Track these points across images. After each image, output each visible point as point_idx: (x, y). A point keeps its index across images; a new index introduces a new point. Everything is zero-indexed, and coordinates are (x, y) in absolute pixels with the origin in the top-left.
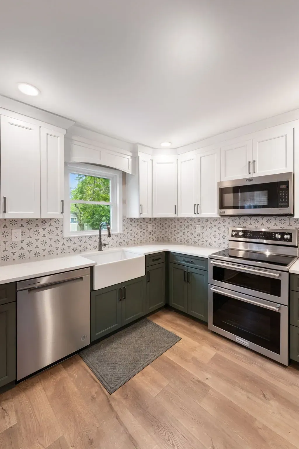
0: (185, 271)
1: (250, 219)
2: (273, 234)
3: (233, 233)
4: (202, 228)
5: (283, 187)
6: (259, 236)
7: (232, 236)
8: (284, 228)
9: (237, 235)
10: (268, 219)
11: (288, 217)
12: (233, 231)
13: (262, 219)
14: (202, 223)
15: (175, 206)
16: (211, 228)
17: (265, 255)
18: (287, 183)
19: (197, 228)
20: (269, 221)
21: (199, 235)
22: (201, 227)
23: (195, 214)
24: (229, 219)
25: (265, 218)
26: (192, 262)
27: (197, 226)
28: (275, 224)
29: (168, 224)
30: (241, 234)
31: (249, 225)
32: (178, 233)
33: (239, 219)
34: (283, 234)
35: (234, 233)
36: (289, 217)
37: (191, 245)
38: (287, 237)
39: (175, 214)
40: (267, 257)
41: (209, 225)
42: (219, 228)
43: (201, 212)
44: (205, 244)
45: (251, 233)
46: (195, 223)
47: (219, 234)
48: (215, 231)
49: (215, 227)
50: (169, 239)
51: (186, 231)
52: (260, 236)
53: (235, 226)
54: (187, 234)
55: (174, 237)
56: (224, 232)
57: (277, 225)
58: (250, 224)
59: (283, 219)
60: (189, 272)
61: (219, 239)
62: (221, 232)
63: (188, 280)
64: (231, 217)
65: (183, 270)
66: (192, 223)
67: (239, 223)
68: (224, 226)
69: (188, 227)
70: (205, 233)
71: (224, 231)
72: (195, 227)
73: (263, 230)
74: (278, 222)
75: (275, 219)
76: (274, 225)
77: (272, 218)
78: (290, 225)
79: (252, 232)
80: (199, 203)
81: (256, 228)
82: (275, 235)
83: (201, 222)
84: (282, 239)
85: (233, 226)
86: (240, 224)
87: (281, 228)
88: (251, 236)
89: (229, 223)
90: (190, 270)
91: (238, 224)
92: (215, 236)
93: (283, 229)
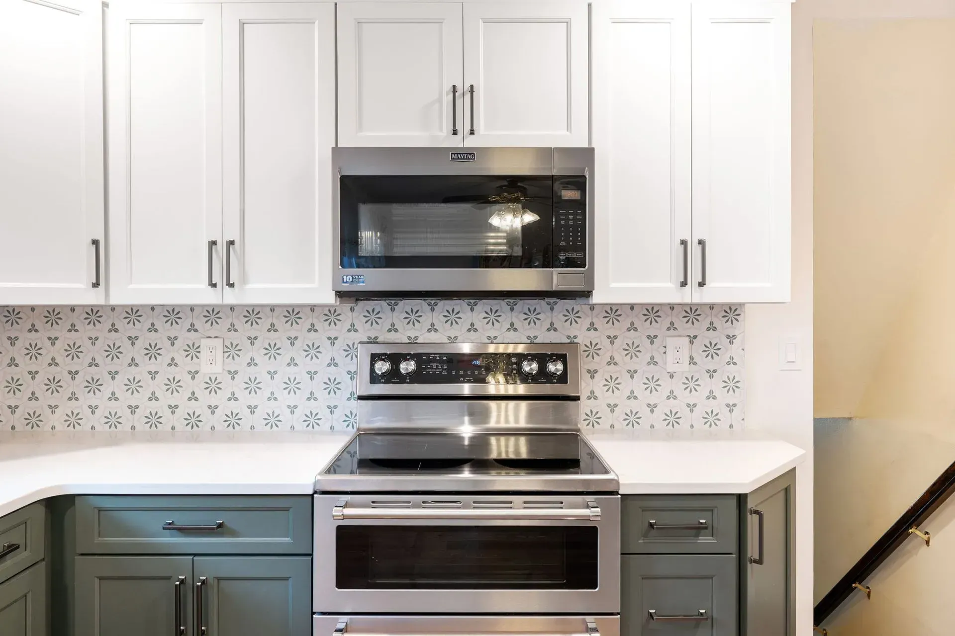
0: (182, 582)
1: (432, 310)
2: (514, 360)
3: (376, 365)
4: (232, 351)
5: (569, 194)
6: (469, 373)
7: (374, 378)
8: (536, 337)
9: (393, 376)
10: (491, 310)
11: (547, 300)
12: (375, 358)
13: (472, 310)
14: (233, 328)
15: (95, 243)
16: (272, 350)
17: (459, 438)
18: (579, 183)
19: (204, 354)
20: (492, 317)
21: (213, 385)
22: (226, 349)
23: (214, 285)
24: (352, 310)
25: (483, 305)
26: (220, 529)
27: (204, 343)
28: (512, 324)
29: (25, 339)
30: (406, 367)
31: (429, 330)
32: (93, 385)
33: (393, 310)
34: (542, 359)
35: (382, 367)
36: (552, 300)
37: (173, 435)
38: (555, 367)
39: (96, 285)
40: (466, 442)
41: (265, 338)
42: (313, 350)
43: (244, 280)
44: (245, 424)
45: (441, 362)
46: (192, 328)
47: (312, 375)
48: (292, 363)
49: (292, 344)
50: (33, 420)
51: (141, 373)
52: (473, 373)
53: (376, 338)
54: (149, 386)
55: (66, 407)
56: (333, 363)
57: (515, 330)
58: (432, 328)
59: (535, 310)
60: (203, 582)
61: (312, 397)
62: (320, 364)
63: (199, 625)
64: (361, 304)
65: (169, 578)
66: (180, 330)
67: (393, 325)
68: (333, 340)
69: (152, 351)
70: (246, 373)
71: (333, 359)
72: (193, 351)
73: (466, 348)
74: (518, 318)
75: (512, 309)
76: (508, 330)
77: (502, 305)
78: (552, 328)
79: (445, 358)
80: (235, 236)
81: (453, 340)
82: (519, 364)
83: (225, 324)
84: (543, 376)
85: (369, 338)
86: (396, 331)
87: (528, 338)
88: (444, 373)
89: (353, 328)
90: (207, 570)
91: (389, 331)
92: (292, 386)
93: (536, 341)
